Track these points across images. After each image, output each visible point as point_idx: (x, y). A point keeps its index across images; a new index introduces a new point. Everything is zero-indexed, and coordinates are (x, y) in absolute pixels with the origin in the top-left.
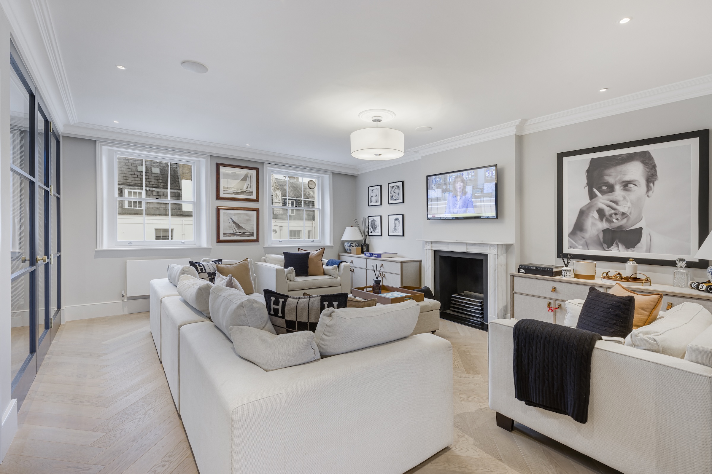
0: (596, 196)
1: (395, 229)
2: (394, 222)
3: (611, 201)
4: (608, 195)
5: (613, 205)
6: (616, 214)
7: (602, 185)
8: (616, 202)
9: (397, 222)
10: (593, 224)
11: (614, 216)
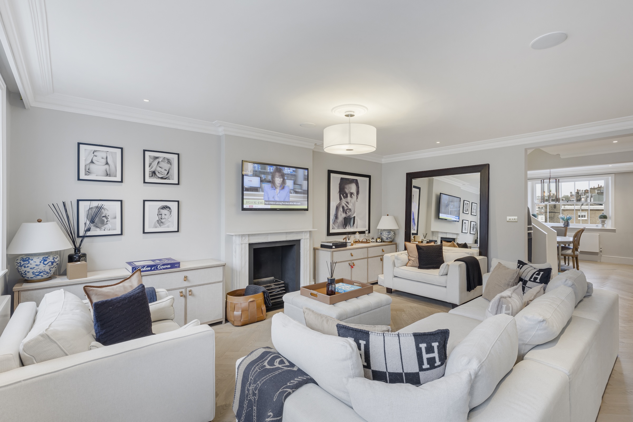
0: (342, 199)
1: (162, 222)
2: (159, 212)
3: (347, 202)
4: (346, 199)
5: (347, 204)
6: (348, 209)
7: (344, 193)
8: (347, 203)
9: (164, 212)
10: (341, 214)
11: (347, 210)
